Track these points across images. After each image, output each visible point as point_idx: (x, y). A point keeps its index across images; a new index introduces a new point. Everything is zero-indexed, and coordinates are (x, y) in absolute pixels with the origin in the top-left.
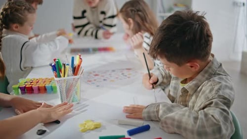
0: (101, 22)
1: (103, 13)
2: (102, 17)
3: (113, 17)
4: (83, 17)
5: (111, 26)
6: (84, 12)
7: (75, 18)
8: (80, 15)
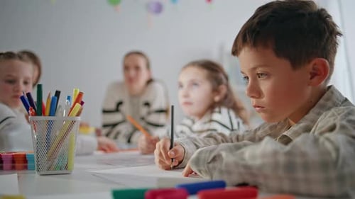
0: (143, 119)
1: (147, 104)
2: (144, 111)
3: (161, 111)
4: (117, 110)
5: (157, 126)
6: (120, 104)
7: (105, 112)
8: (112, 106)
